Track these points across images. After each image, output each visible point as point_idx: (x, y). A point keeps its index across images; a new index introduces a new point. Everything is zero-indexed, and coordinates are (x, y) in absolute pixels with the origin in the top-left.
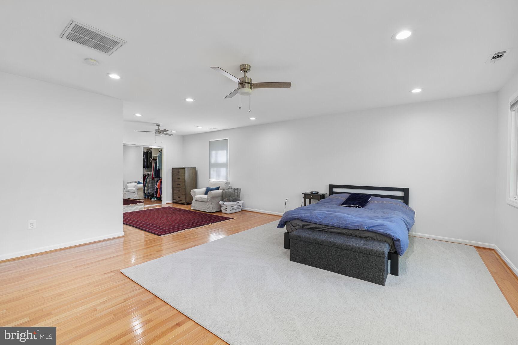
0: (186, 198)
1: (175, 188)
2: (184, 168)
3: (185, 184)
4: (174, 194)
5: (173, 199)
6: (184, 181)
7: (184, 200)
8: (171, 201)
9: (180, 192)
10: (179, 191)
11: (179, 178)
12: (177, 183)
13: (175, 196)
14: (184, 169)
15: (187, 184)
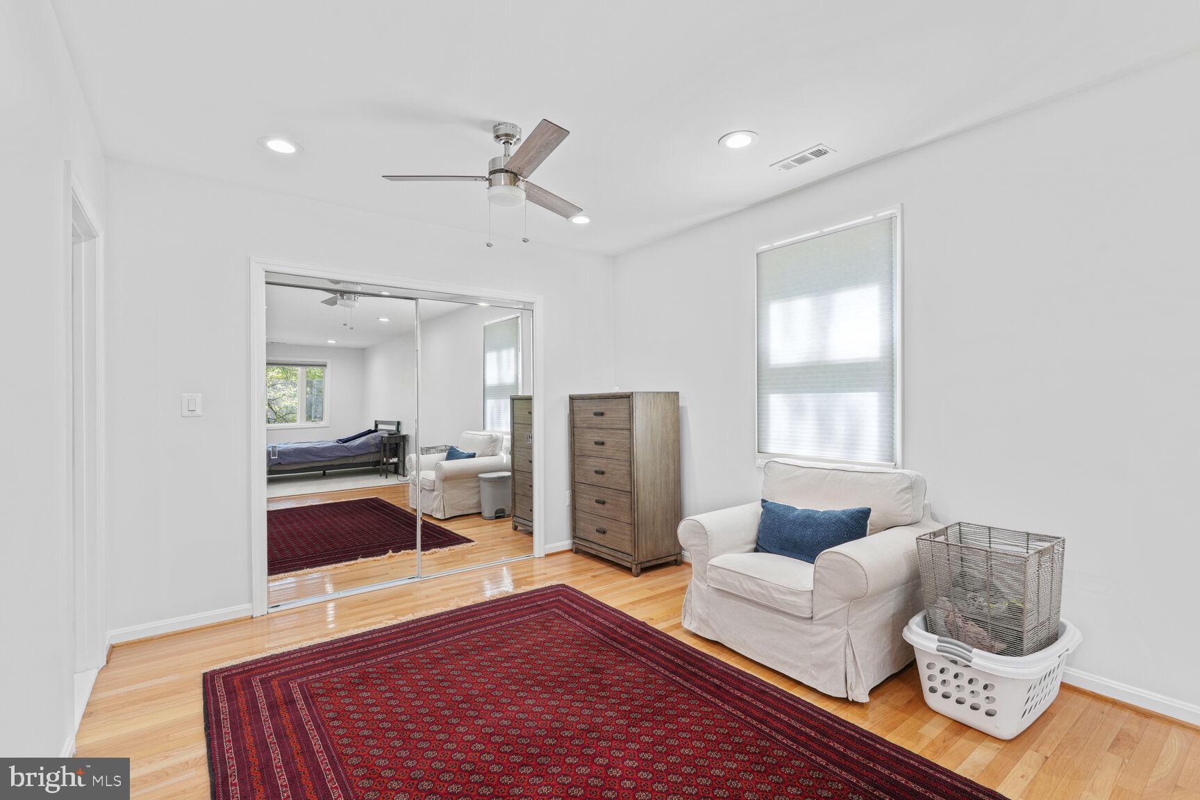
0: (635, 544)
1: (582, 486)
2: (628, 397)
3: (631, 474)
4: (579, 514)
5: (575, 533)
6: (626, 456)
7: (629, 550)
8: (566, 544)
9: (607, 506)
10: (604, 503)
11: (603, 444)
12: (593, 464)
13: (581, 524)
14: (623, 404)
15: (641, 474)
